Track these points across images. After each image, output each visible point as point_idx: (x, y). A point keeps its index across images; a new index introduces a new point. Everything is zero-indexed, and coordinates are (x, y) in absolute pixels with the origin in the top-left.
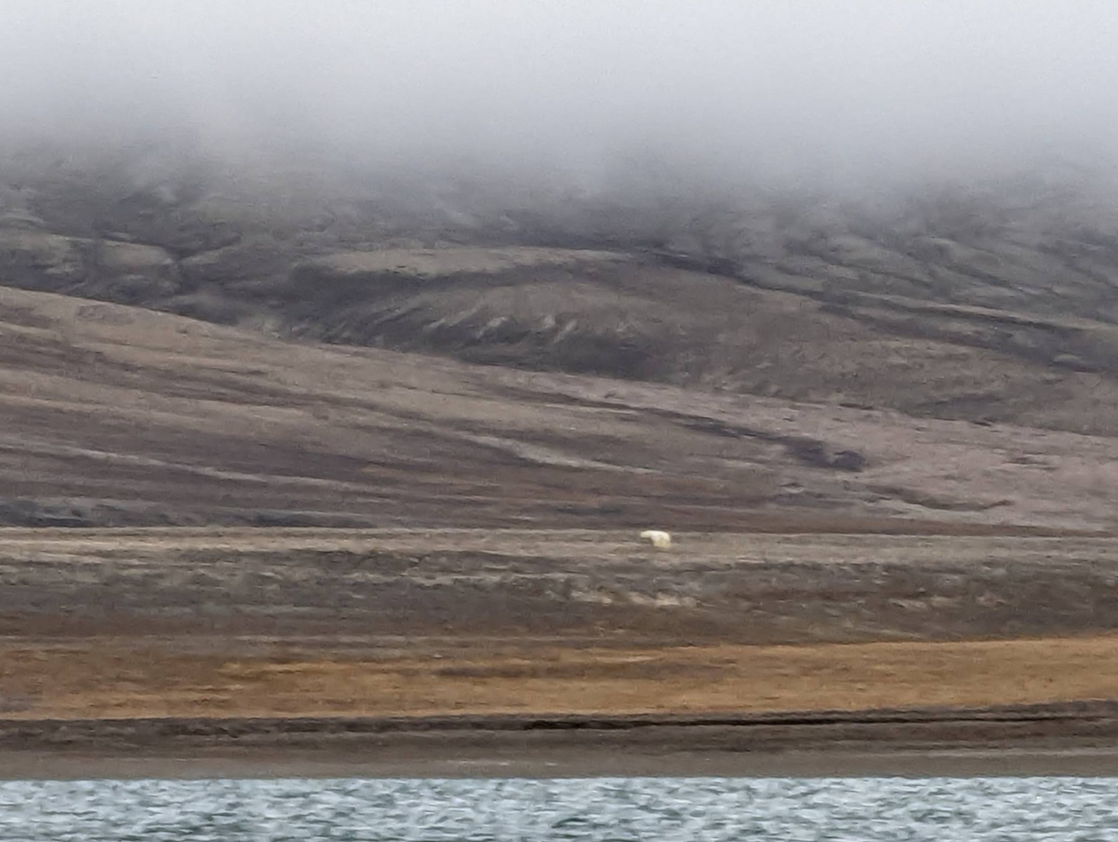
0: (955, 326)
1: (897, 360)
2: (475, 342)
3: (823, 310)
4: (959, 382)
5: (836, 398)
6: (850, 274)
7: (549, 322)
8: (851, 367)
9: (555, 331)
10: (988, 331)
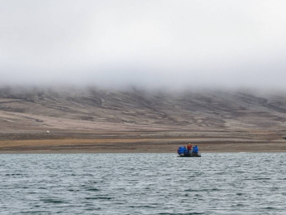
0: (56, 107)
1: (49, 111)
2: (5, 109)
3: (42, 105)
4: (55, 113)
5: (42, 115)
6: (45, 102)
7: (13, 107)
8: (44, 112)
9: (14, 108)
10: (59, 108)
